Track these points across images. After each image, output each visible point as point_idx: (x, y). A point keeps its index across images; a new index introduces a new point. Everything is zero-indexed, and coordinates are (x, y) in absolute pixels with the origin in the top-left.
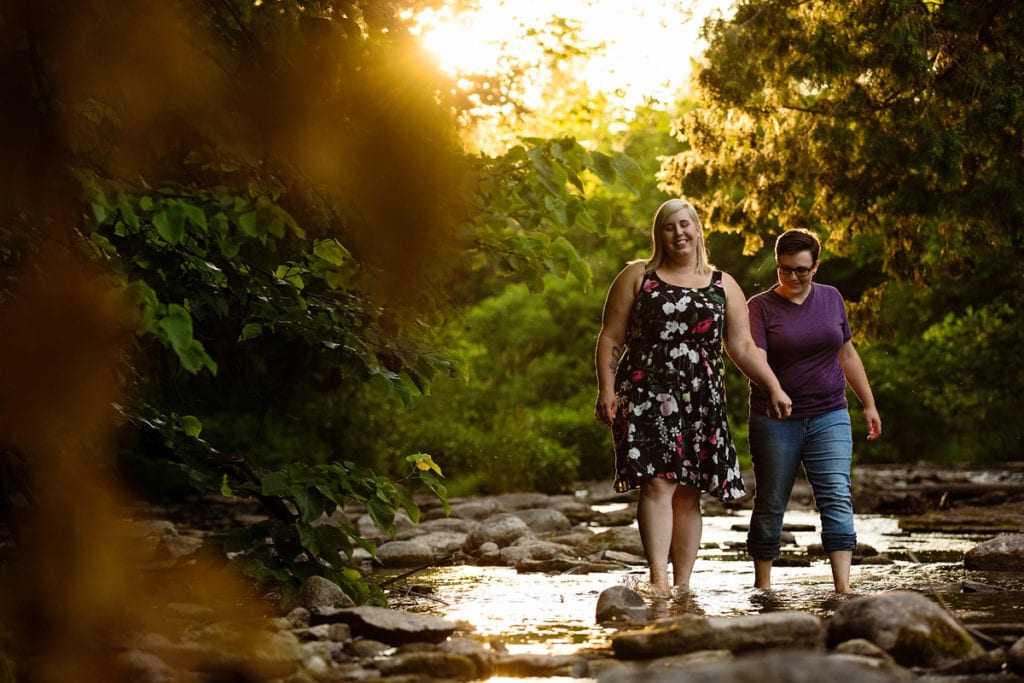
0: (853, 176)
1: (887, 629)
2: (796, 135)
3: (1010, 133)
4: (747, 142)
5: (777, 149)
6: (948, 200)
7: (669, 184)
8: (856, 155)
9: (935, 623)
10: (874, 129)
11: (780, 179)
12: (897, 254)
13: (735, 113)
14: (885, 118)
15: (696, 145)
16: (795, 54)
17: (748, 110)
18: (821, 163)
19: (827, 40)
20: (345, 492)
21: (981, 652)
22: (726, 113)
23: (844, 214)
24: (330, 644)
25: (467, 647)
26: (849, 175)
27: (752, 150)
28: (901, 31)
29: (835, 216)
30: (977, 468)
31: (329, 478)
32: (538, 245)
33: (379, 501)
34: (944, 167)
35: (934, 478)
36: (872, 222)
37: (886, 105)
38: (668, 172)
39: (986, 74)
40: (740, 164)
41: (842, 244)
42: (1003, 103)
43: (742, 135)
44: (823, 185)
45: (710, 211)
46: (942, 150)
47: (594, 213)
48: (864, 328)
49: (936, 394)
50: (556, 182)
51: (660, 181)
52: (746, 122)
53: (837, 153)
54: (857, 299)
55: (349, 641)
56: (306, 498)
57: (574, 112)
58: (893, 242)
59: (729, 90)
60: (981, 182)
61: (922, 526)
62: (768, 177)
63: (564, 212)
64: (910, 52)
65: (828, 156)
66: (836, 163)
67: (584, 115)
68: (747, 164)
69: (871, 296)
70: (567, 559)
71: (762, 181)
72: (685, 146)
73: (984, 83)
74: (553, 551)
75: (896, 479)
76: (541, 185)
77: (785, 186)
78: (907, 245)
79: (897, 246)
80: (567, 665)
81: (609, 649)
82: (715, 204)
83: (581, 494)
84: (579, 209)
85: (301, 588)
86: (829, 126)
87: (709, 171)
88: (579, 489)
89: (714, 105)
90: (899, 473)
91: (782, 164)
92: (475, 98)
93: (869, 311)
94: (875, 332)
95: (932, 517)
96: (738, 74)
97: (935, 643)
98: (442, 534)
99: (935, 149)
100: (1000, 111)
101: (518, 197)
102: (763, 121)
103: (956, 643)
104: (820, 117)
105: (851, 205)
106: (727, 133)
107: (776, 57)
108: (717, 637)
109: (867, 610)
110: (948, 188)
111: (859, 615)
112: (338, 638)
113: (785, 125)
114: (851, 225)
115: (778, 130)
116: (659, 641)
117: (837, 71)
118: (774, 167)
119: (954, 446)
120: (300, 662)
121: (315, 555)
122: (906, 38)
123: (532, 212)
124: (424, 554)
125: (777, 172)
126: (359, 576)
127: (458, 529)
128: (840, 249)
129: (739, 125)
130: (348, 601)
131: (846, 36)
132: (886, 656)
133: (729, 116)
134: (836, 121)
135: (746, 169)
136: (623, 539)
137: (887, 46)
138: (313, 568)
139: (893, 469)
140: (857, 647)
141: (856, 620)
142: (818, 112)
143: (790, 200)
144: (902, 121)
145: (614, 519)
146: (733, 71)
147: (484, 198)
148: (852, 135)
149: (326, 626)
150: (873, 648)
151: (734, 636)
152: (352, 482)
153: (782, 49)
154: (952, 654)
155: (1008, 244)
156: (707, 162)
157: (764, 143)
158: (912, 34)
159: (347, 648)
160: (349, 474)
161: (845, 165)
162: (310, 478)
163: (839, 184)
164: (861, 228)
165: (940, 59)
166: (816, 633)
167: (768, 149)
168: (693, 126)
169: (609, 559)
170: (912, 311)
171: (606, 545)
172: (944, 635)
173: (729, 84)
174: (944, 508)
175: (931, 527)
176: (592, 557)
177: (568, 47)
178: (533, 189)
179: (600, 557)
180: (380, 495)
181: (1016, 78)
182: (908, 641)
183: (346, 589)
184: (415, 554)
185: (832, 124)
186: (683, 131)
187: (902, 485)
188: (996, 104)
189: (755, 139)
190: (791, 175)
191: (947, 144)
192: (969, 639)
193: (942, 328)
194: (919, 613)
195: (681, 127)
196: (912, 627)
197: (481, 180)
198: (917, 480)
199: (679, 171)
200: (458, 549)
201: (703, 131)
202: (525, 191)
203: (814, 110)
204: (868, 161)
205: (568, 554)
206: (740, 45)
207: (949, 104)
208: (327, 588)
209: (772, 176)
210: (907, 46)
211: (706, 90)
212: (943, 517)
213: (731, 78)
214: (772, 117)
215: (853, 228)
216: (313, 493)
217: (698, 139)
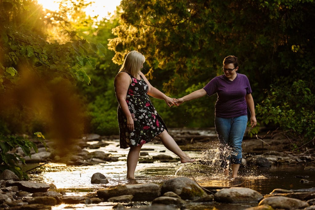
0: (166, 45)
1: (179, 188)
2: (149, 33)
3: (213, 34)
4: (135, 36)
5: (144, 37)
6: (195, 53)
7: (112, 47)
8: (167, 39)
9: (193, 186)
10: (173, 32)
11: (144, 46)
12: (179, 69)
13: (131, 27)
14: (175, 28)
15: (120, 36)
16: (149, 9)
17: (135, 26)
18: (157, 42)
19: (159, 6)
20: (15, 144)
21: (206, 195)
22: (129, 27)
23: (164, 57)
24: (12, 192)
25: (54, 194)
26: (165, 45)
27: (136, 38)
28: (181, 3)
29: (161, 58)
30: (201, 129)
31: (11, 139)
32: (75, 71)
33: (26, 147)
34: (193, 44)
35: (189, 133)
36: (172, 59)
37: (176, 25)
38: (111, 44)
39: (206, 16)
40: (133, 42)
41: (163, 66)
42: (211, 25)
43: (133, 33)
44: (157, 48)
45: (124, 56)
46: (193, 39)
47: (92, 62)
48: (169, 91)
49: (189, 108)
50: (80, 53)
51: (109, 47)
52: (135, 30)
53: (162, 39)
54: (167, 82)
55: (18, 191)
56: (4, 146)
57: (82, 23)
58: (178, 65)
59: (130, 20)
60: (204, 48)
61: (186, 149)
62: (141, 46)
63: (83, 61)
64: (183, 10)
65: (159, 40)
66: (161, 42)
67: (85, 24)
68: (135, 42)
69: (171, 81)
70: (81, 161)
71: (139, 47)
72: (116, 37)
73: (205, 19)
74: (77, 158)
75: (177, 133)
76: (75, 53)
77: (146, 49)
78: (182, 66)
79: (179, 66)
80: (84, 199)
81: (96, 194)
82: (125, 53)
83: (84, 138)
84: (87, 61)
85: (2, 173)
86: (159, 31)
87: (123, 44)
88: (84, 136)
89: (125, 24)
90: (178, 131)
91: (145, 42)
92: (52, 19)
93: (171, 86)
94: (173, 92)
95: (189, 146)
96: (133, 16)
97: (193, 192)
98: (43, 153)
99: (191, 38)
100: (210, 27)
101: (68, 57)
102: (140, 29)
103: (199, 192)
104: (157, 29)
105: (165, 54)
106: (129, 33)
107: (144, 10)
108: (129, 191)
109: (173, 183)
110: (194, 50)
111: (171, 184)
112: (14, 191)
113: (146, 30)
114: (165, 60)
115: (144, 32)
116: (111, 192)
117: (162, 15)
118: (143, 43)
119: (194, 123)
120: (4, 200)
121: (6, 163)
122: (182, 6)
123: (73, 61)
124: (38, 159)
125: (144, 44)
126: (20, 169)
127: (48, 151)
128: (162, 67)
129: (132, 30)
130: (17, 177)
131: (165, 4)
132: (179, 196)
133: (130, 28)
134: (161, 30)
135: (134, 43)
136: (98, 154)
137: (177, 8)
138: (6, 167)
139: (176, 130)
140: (170, 194)
141: (170, 186)
142: (156, 27)
143: (148, 53)
144: (181, 30)
145: (94, 147)
146: (131, 14)
147: (58, 56)
148: (166, 34)
149: (11, 187)
150: (175, 194)
151: (134, 190)
152: (18, 141)
153: (145, 8)
154: (198, 196)
155: (212, 66)
156: (123, 41)
157: (140, 35)
158: (184, 4)
159: (17, 194)
160: (17, 138)
161: (164, 42)
162: (5, 139)
163: (162, 48)
164: (168, 61)
165: (193, 11)
166: (158, 189)
167: (141, 37)
168: (119, 30)
169: (94, 161)
170: (182, 83)
171: (92, 156)
172: (196, 190)
173: (130, 18)
174: (192, 143)
175: (188, 149)
176: (89, 160)
177: (80, 4)
178: (73, 55)
179: (91, 160)
180: (26, 145)
181: (215, 17)
182: (185, 192)
183: (16, 174)
184: (35, 159)
185: (160, 31)
186: (116, 32)
187: (179, 135)
188: (209, 25)
189: (137, 35)
190: (148, 45)
191: (194, 37)
192: (203, 191)
193: (191, 89)
194: (188, 183)
195: (115, 31)
196: (186, 188)
197: (58, 52)
198: (183, 134)
199: (115, 44)
200: (48, 158)
201: (122, 32)
202: (71, 55)
203: (155, 26)
204: (171, 41)
205: (81, 159)
206: (133, 7)
207: (195, 25)
208: (10, 173)
209: (142, 46)
210: (183, 8)
211: (123, 20)
212: (192, 146)
213: (130, 17)
214: (142, 28)
215: (166, 61)
216: (6, 144)
217: (120, 34)
